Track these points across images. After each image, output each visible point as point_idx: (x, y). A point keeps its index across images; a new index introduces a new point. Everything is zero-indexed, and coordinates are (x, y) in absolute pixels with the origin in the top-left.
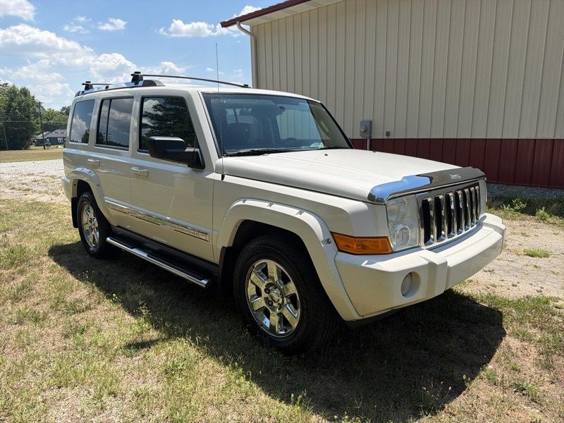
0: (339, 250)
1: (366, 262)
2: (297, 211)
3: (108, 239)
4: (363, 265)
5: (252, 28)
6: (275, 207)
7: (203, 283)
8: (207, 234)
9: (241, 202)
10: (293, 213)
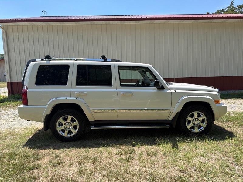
3: (93, 127)
6: (198, 96)
7: (167, 126)
8: (169, 110)
9: (186, 97)
10: (205, 97)
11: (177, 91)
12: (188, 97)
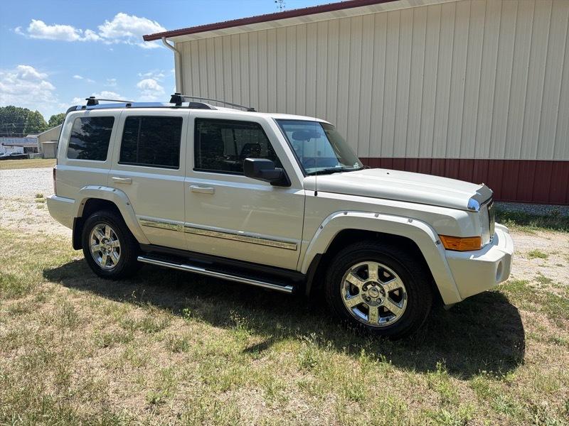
0: (446, 249)
1: (473, 256)
2: (407, 219)
3: (140, 258)
4: (471, 258)
5: (176, 44)
6: (382, 217)
7: (289, 289)
8: (295, 244)
9: (342, 214)
10: (404, 221)
11: (320, 194)
12: (350, 214)
